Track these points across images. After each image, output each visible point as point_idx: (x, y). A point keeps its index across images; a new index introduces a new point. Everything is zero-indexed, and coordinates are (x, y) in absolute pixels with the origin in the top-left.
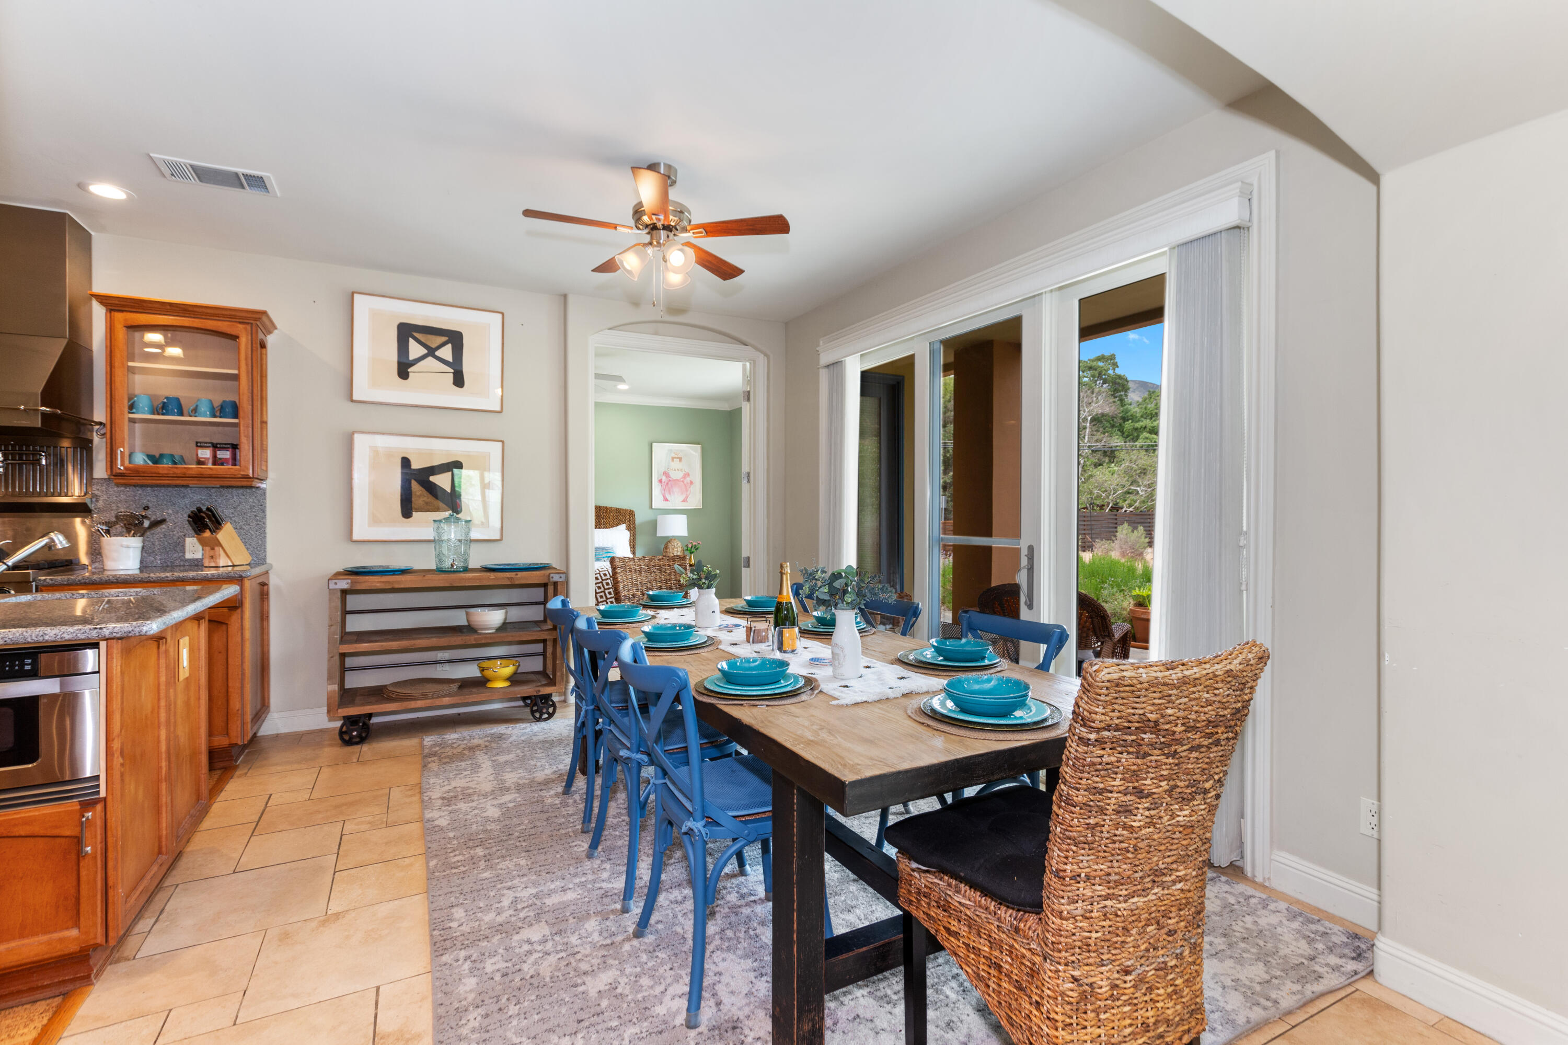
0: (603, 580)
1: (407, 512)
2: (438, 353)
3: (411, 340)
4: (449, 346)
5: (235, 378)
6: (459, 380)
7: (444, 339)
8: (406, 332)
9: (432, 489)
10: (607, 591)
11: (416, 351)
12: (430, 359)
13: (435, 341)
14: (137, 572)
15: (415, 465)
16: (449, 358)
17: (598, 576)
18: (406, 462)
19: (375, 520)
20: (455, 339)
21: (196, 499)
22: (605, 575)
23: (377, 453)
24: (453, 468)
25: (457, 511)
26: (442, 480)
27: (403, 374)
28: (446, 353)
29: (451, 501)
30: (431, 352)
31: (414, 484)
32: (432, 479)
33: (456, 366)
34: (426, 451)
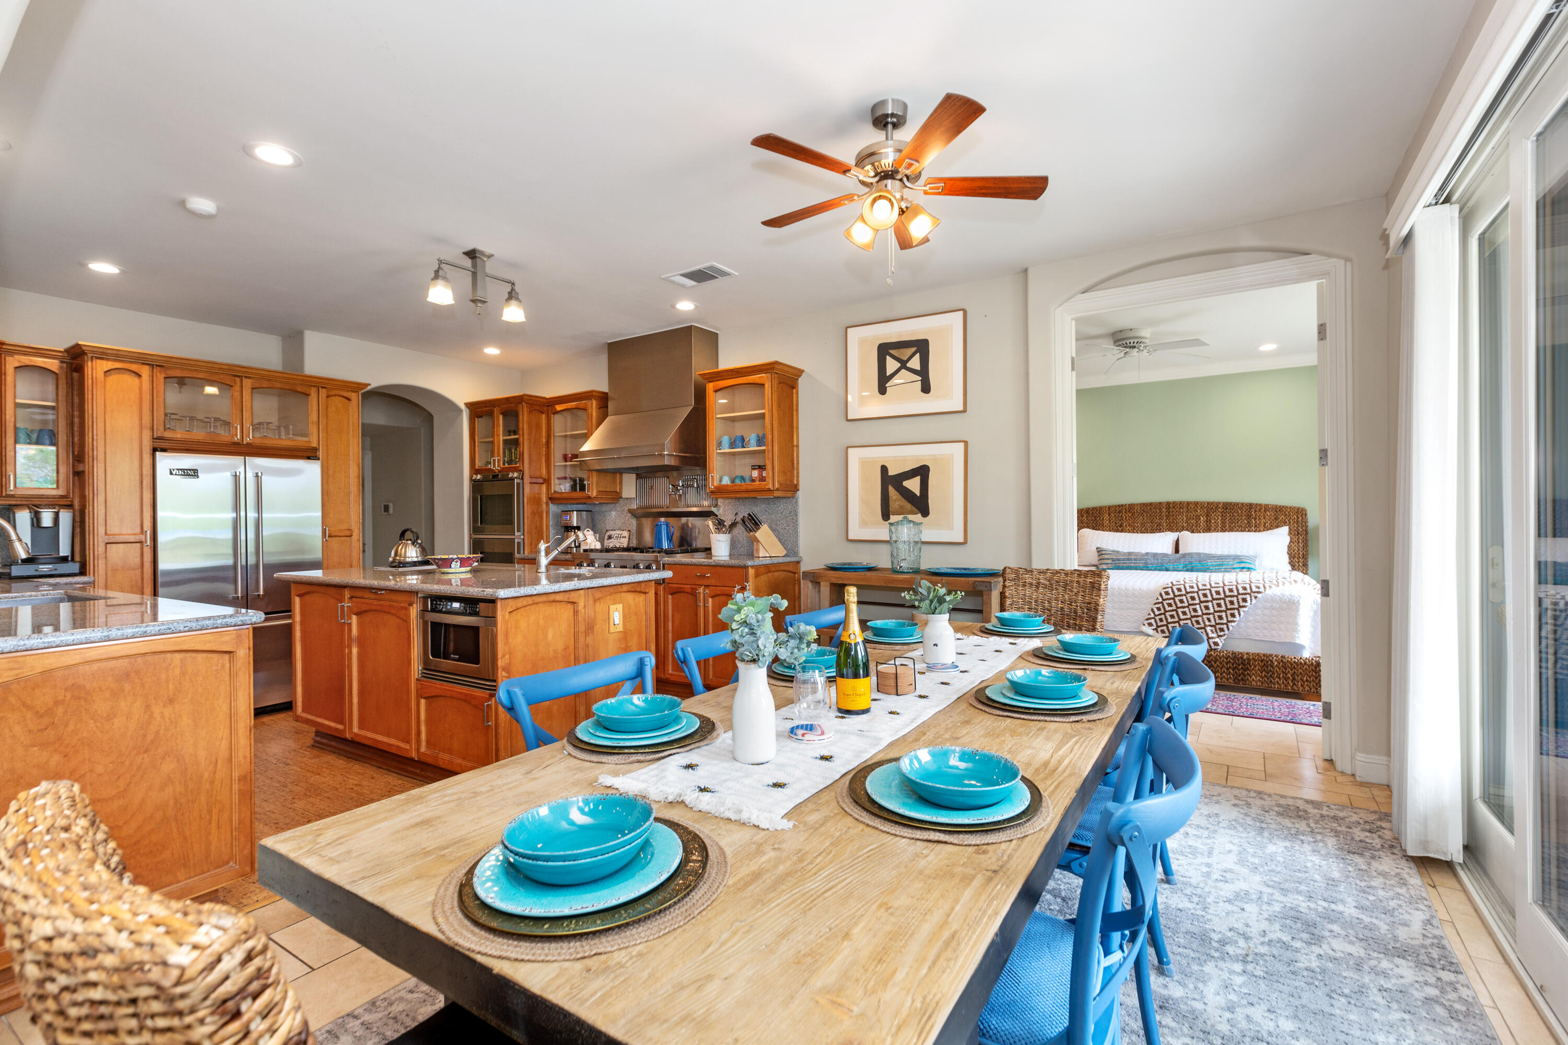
0: (1175, 596)
1: (886, 516)
2: (908, 365)
3: (888, 357)
4: (918, 356)
5: (762, 416)
6: (926, 389)
7: (914, 349)
8: (884, 350)
9: (907, 494)
10: (1180, 611)
11: (892, 365)
12: (903, 371)
13: (906, 353)
14: (727, 558)
15: (892, 472)
16: (918, 367)
17: (1170, 590)
18: (884, 469)
19: (864, 524)
20: (922, 347)
21: (749, 508)
22: (1179, 590)
23: (864, 463)
24: (922, 472)
25: (925, 512)
26: (913, 485)
27: (882, 390)
28: (915, 363)
29: (921, 504)
30: (904, 365)
31: (891, 489)
32: (906, 484)
33: (923, 373)
34: (900, 459)
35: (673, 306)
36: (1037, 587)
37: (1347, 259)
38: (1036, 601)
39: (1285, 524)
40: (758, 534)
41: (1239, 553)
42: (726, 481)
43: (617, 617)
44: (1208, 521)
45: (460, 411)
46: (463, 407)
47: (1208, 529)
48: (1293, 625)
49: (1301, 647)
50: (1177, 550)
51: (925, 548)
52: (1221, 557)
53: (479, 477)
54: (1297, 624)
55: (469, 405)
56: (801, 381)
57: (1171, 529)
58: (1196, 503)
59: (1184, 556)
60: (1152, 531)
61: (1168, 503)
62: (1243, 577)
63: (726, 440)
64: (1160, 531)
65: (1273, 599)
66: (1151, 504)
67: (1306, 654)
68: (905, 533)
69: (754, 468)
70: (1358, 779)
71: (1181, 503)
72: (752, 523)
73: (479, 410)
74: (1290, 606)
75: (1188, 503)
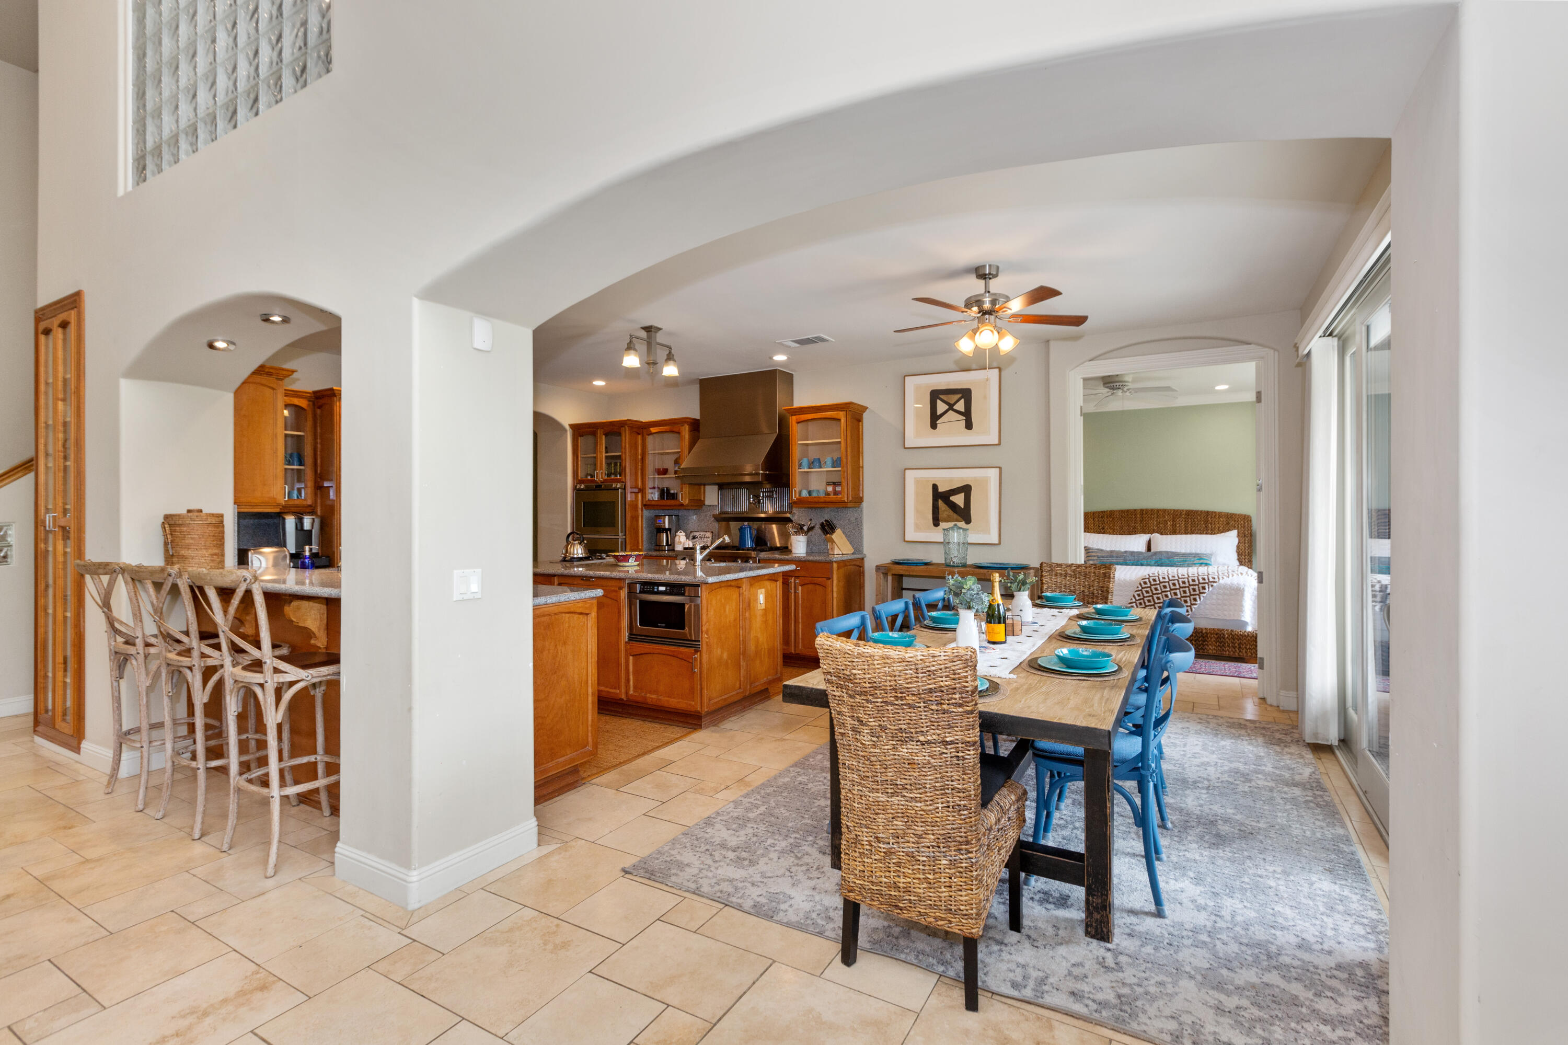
0: (1151, 585)
1: (937, 522)
2: (955, 407)
3: (938, 401)
4: (962, 400)
5: (840, 443)
6: (969, 426)
7: (959, 396)
8: (935, 395)
9: (953, 506)
10: (1155, 596)
11: (941, 407)
12: (951, 412)
13: (953, 399)
14: (805, 555)
15: (941, 490)
16: (962, 409)
17: (1147, 580)
18: (935, 487)
19: (918, 528)
20: (966, 394)
21: (826, 515)
22: (1154, 580)
23: (918, 482)
24: (966, 490)
25: (968, 521)
26: (959, 499)
27: (934, 426)
28: (960, 406)
29: (964, 514)
30: (951, 407)
31: (940, 502)
32: (952, 498)
33: (967, 414)
34: (948, 479)
35: (771, 358)
36: (1066, 576)
37: (1275, 350)
38: (1065, 586)
39: (1234, 528)
40: (834, 536)
41: (1198, 552)
42: (805, 494)
43: (761, 598)
44: (1174, 525)
45: (566, 431)
46: (568, 427)
47: (1174, 532)
48: (1239, 608)
49: (1246, 623)
50: (1149, 549)
51: (970, 548)
52: (1184, 555)
53: (583, 486)
54: (1242, 606)
55: (572, 426)
56: (866, 416)
57: (1144, 532)
58: (1164, 511)
59: (1156, 553)
60: (1129, 533)
61: (1142, 510)
62: (1202, 570)
63: (805, 462)
64: (1135, 533)
65: (1225, 587)
66: (1128, 511)
67: (1249, 629)
68: (955, 537)
69: (828, 484)
70: (1281, 708)
71: (1152, 510)
72: (828, 528)
73: (580, 430)
74: (1237, 592)
75: (1158, 510)
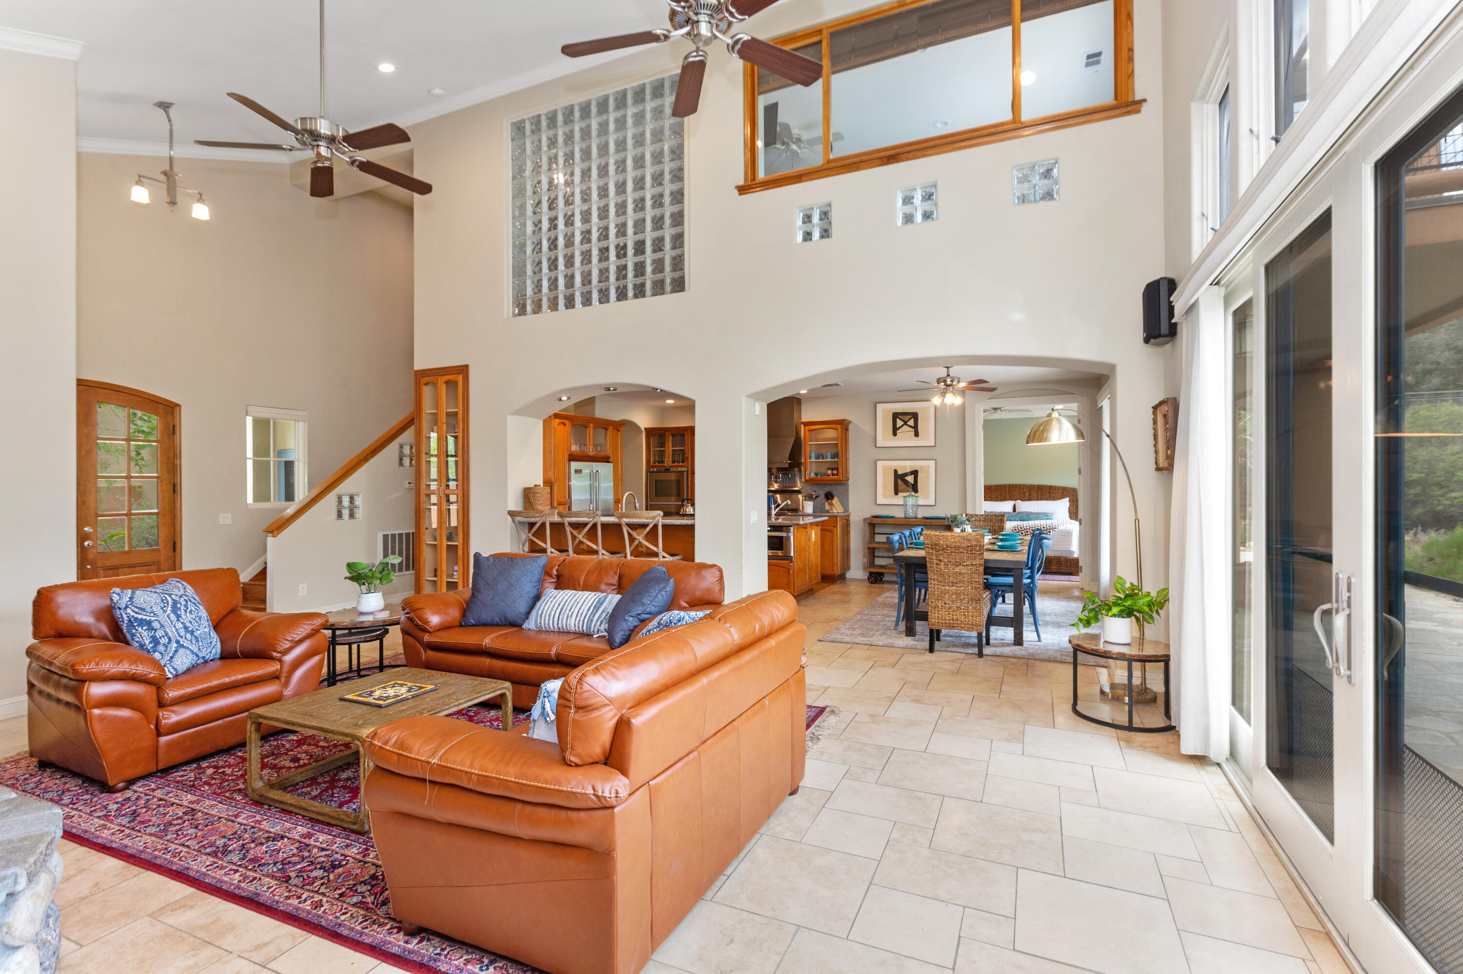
1: (896, 493)
2: (908, 423)
3: (898, 419)
4: (912, 419)
5: (837, 444)
6: (916, 434)
7: (910, 416)
8: (896, 416)
9: (906, 483)
11: (899, 423)
12: (905, 426)
13: (907, 418)
14: (813, 513)
15: (899, 473)
16: (913, 425)
17: (1019, 529)
18: (896, 471)
19: (885, 496)
20: (915, 416)
21: (828, 489)
22: (1022, 529)
23: (884, 468)
24: (915, 473)
25: (917, 492)
26: (910, 479)
27: (895, 434)
28: (911, 423)
29: (915, 488)
30: (905, 423)
31: (899, 480)
32: (906, 478)
33: (915, 428)
34: (904, 466)
36: (980, 521)
37: (1089, 401)
39: (1067, 496)
40: (833, 501)
41: (1045, 511)
42: (812, 475)
43: (813, 535)
44: (1030, 495)
45: (642, 432)
46: (643, 430)
47: (1030, 500)
48: (1069, 542)
49: (1073, 552)
50: (1014, 510)
51: (920, 508)
52: (1037, 514)
53: (655, 470)
54: (1071, 542)
55: (646, 429)
56: (850, 427)
57: (1011, 499)
58: (1024, 485)
59: (1019, 513)
60: (1002, 500)
61: (1009, 485)
62: (1048, 522)
63: (813, 455)
64: (1005, 500)
65: (1062, 531)
66: (1000, 486)
67: (1076, 556)
68: (910, 501)
69: (829, 469)
71: (1016, 485)
72: (829, 496)
73: (650, 432)
74: (1068, 534)
75: (1020, 485)
